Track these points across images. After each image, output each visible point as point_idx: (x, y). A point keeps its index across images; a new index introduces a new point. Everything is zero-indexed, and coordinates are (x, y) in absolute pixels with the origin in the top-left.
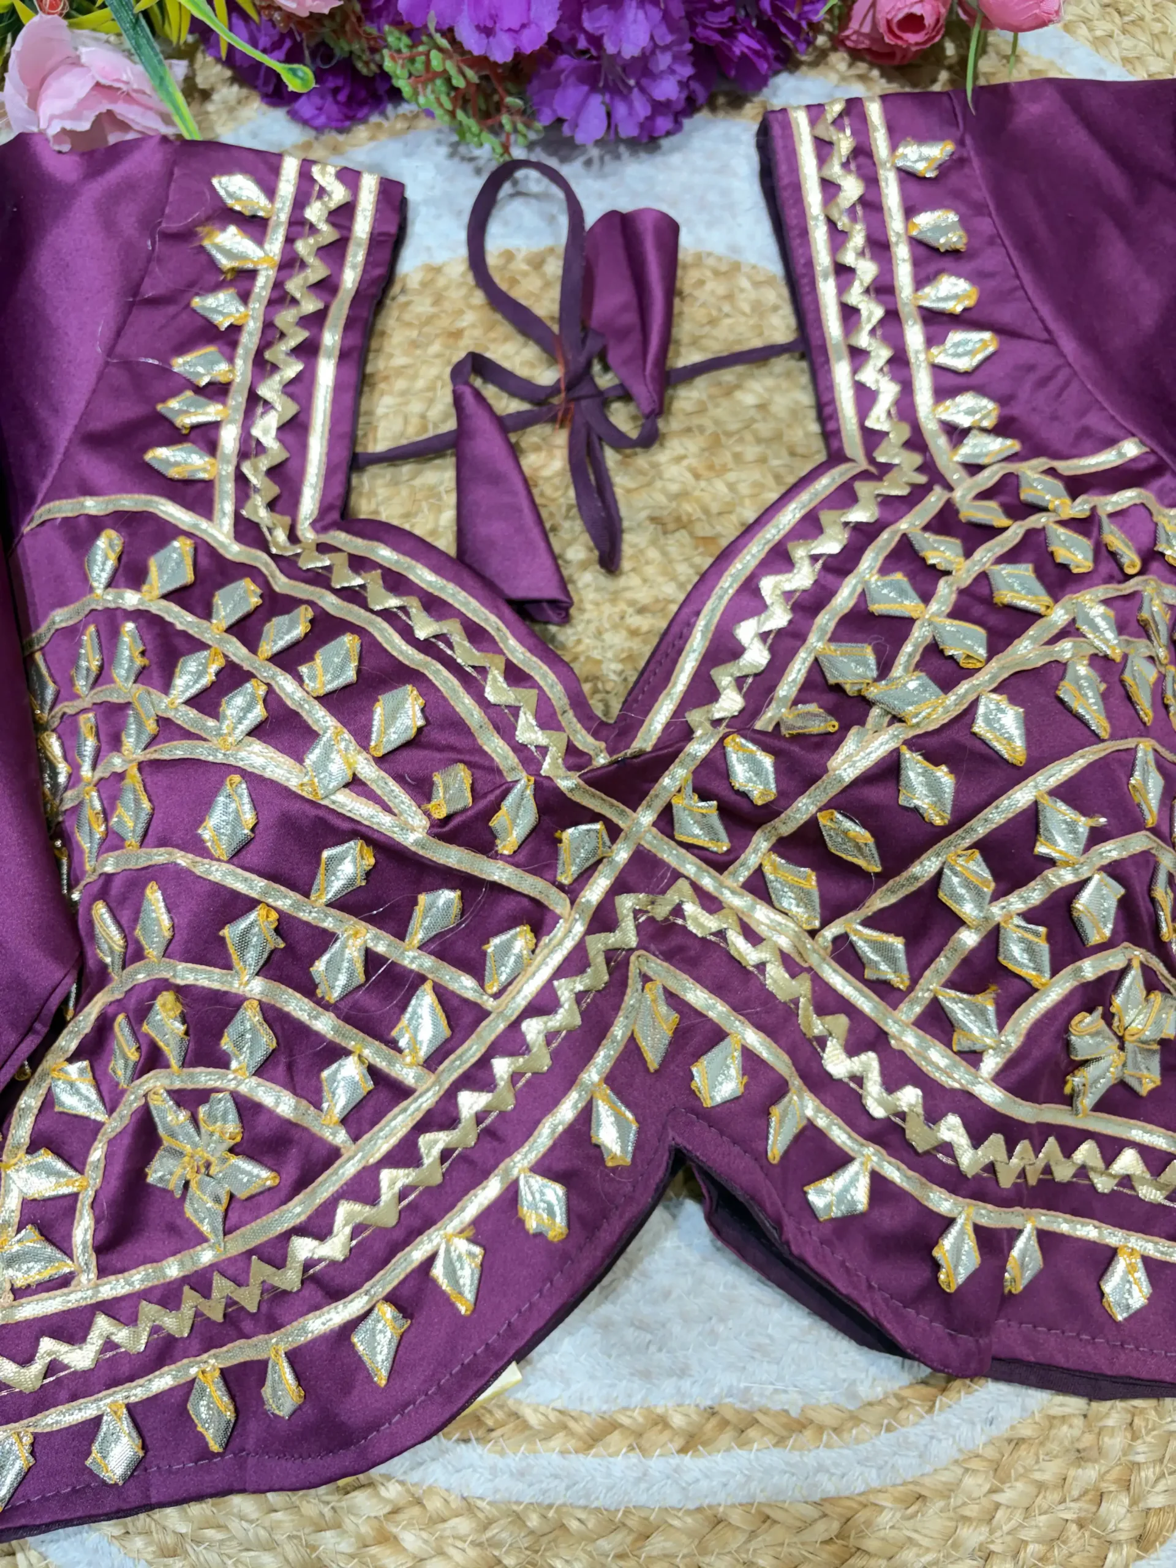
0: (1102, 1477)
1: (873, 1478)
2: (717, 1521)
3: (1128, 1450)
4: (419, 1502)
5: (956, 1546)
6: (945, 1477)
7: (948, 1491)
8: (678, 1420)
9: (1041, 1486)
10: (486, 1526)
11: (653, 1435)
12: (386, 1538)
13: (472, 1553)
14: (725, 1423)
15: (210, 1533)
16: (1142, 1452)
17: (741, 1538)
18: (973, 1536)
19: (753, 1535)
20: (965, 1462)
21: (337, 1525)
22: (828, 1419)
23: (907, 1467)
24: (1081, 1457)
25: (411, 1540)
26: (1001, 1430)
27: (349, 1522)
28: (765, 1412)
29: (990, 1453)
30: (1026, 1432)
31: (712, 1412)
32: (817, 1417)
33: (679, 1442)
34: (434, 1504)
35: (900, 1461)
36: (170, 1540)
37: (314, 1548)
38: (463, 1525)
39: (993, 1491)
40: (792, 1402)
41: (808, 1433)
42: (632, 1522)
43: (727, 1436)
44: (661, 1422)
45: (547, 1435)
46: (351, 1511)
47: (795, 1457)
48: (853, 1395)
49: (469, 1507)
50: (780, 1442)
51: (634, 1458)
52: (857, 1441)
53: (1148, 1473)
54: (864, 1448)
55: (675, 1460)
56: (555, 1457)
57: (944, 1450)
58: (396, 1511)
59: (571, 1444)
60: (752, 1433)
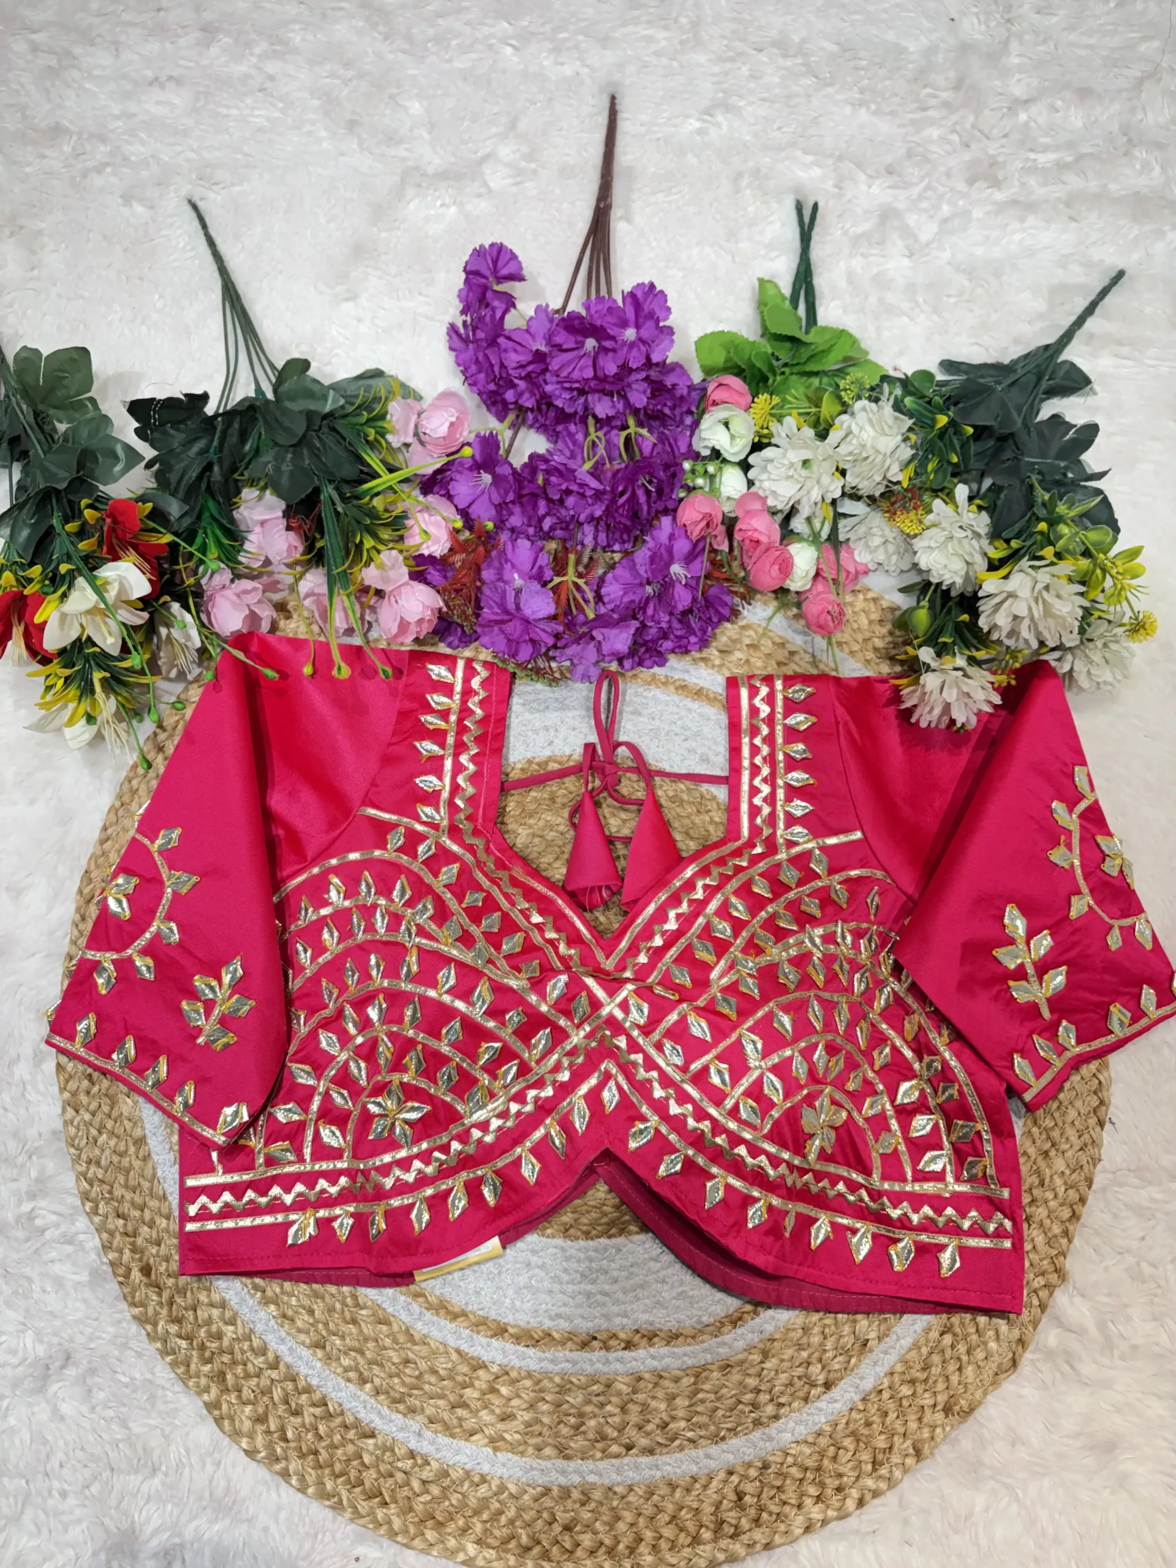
0: (809, 1356)
1: (709, 1358)
2: (640, 1379)
3: (821, 1344)
4: (507, 1374)
5: (745, 1387)
6: (740, 1357)
7: (741, 1363)
8: (622, 1336)
9: (782, 1360)
10: (539, 1381)
11: (613, 1342)
12: (494, 1391)
13: (532, 1395)
14: (643, 1336)
15: (415, 1392)
16: (829, 1344)
17: (650, 1386)
18: (752, 1382)
19: (656, 1385)
20: (749, 1349)
21: (472, 1385)
22: (688, 1331)
23: (723, 1351)
24: (800, 1347)
25: (504, 1390)
26: (767, 1335)
27: (477, 1383)
28: (661, 1330)
29: (761, 1346)
30: (777, 1336)
31: (637, 1331)
32: (684, 1332)
33: (623, 1345)
34: (514, 1374)
35: (721, 1350)
36: (397, 1396)
37: (461, 1396)
38: (528, 1383)
39: (762, 1362)
40: (672, 1325)
41: (681, 1339)
42: (602, 1380)
43: (644, 1342)
44: (615, 1336)
45: (564, 1344)
46: (478, 1378)
47: (676, 1350)
48: (700, 1322)
49: (529, 1375)
50: (668, 1344)
51: (603, 1353)
52: (702, 1342)
53: (830, 1354)
54: (705, 1345)
55: (620, 1353)
56: (567, 1353)
57: (741, 1344)
58: (497, 1377)
59: (574, 1347)
60: (656, 1340)
